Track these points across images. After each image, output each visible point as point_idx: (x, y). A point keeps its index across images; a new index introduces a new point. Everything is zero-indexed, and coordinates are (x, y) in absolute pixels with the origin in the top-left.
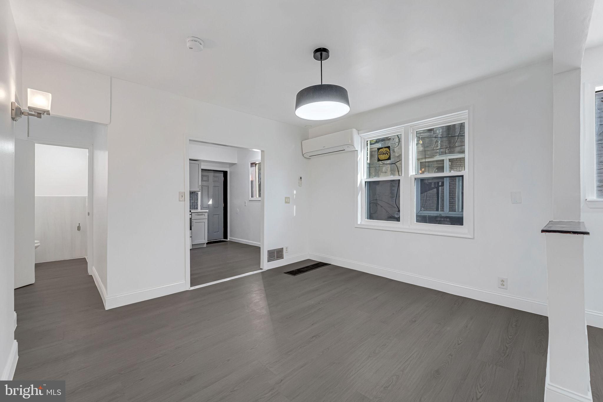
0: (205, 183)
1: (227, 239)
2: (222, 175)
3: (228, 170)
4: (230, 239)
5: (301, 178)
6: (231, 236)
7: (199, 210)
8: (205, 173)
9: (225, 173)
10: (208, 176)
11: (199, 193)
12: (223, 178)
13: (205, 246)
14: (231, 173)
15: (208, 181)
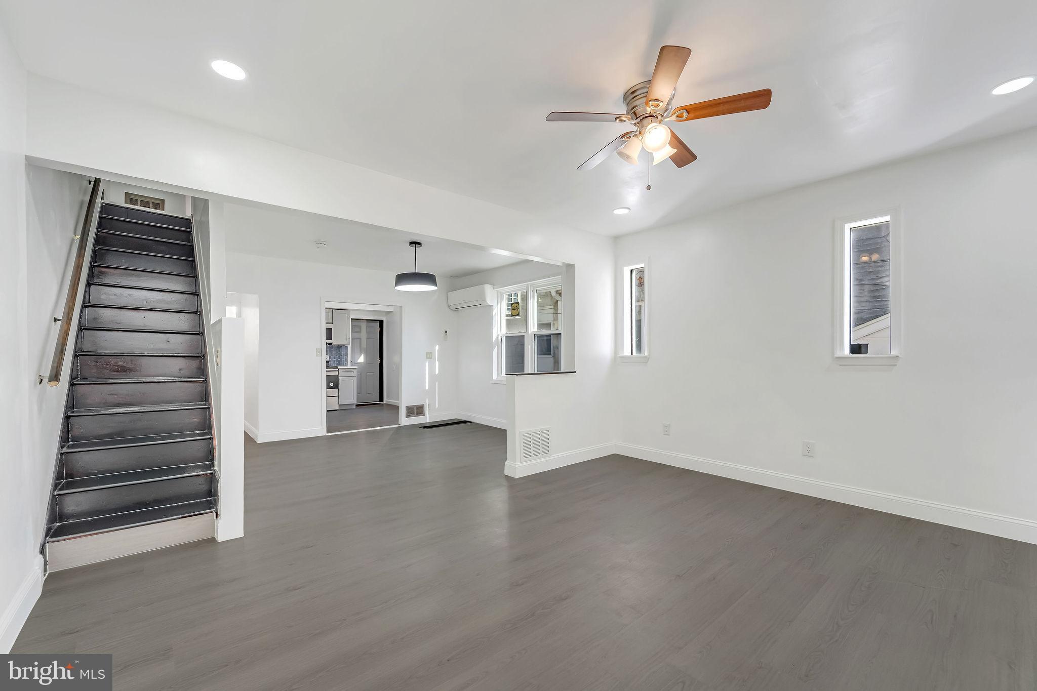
0: (356, 335)
1: (383, 401)
2: (378, 324)
3: (384, 319)
4: (386, 401)
5: (446, 332)
6: (388, 397)
7: (349, 366)
8: (356, 323)
9: (381, 322)
10: (360, 326)
11: (349, 347)
12: (378, 329)
13: (354, 407)
14: (387, 322)
15: (360, 332)
